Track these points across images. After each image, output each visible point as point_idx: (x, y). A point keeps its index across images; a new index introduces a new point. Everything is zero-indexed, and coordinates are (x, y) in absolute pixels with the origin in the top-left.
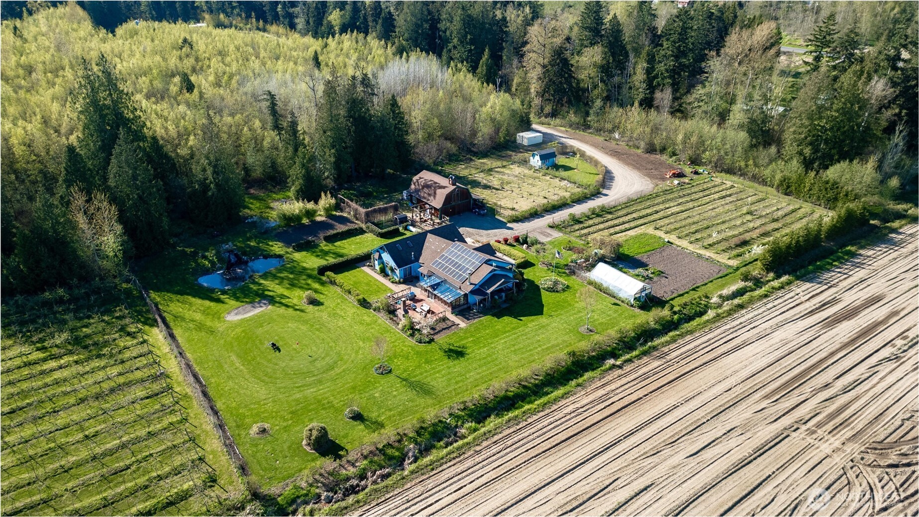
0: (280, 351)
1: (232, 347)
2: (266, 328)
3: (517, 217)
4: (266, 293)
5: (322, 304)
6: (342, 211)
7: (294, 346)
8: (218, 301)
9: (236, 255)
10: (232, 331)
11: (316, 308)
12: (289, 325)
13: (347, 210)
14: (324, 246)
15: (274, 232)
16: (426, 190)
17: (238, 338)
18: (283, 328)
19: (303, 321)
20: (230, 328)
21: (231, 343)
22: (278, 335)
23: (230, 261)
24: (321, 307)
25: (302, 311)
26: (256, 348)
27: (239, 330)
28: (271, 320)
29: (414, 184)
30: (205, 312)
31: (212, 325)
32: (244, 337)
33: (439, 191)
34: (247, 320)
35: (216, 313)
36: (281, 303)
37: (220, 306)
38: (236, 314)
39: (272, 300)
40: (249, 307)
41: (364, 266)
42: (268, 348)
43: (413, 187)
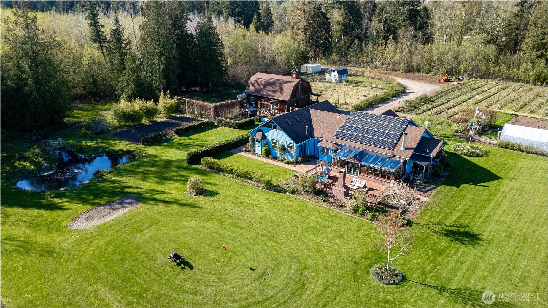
0: (191, 268)
1: (96, 271)
2: (149, 233)
3: (361, 106)
4: (127, 190)
5: (216, 194)
6: (181, 112)
7: (213, 255)
8: (53, 207)
9: (69, 153)
10: (89, 245)
11: (212, 199)
12: (185, 223)
13: (189, 110)
14: (178, 139)
15: (112, 132)
16: (269, 88)
17: (102, 254)
18: (177, 230)
19: (203, 216)
20: (83, 240)
21: (91, 265)
22: (175, 241)
23: (62, 159)
24: (217, 196)
25: (192, 205)
26: (145, 267)
27: (101, 242)
28: (151, 223)
29: (253, 85)
30: (34, 225)
31: (49, 241)
32: (114, 252)
33: (285, 86)
34: (111, 226)
35: (52, 223)
36: (154, 199)
37: (56, 213)
38: (88, 220)
39: (139, 198)
40: (105, 210)
41: (241, 151)
42: (166, 264)
43: (252, 88)
